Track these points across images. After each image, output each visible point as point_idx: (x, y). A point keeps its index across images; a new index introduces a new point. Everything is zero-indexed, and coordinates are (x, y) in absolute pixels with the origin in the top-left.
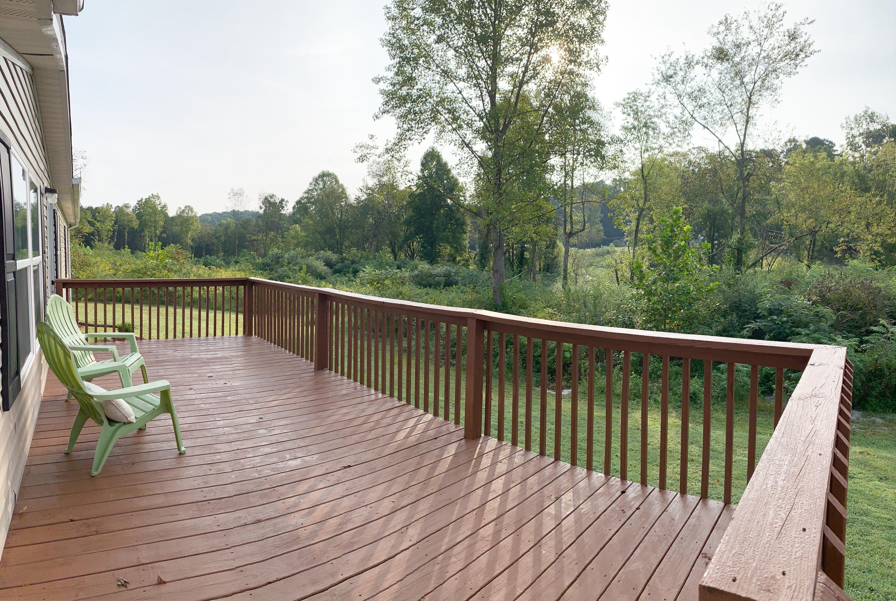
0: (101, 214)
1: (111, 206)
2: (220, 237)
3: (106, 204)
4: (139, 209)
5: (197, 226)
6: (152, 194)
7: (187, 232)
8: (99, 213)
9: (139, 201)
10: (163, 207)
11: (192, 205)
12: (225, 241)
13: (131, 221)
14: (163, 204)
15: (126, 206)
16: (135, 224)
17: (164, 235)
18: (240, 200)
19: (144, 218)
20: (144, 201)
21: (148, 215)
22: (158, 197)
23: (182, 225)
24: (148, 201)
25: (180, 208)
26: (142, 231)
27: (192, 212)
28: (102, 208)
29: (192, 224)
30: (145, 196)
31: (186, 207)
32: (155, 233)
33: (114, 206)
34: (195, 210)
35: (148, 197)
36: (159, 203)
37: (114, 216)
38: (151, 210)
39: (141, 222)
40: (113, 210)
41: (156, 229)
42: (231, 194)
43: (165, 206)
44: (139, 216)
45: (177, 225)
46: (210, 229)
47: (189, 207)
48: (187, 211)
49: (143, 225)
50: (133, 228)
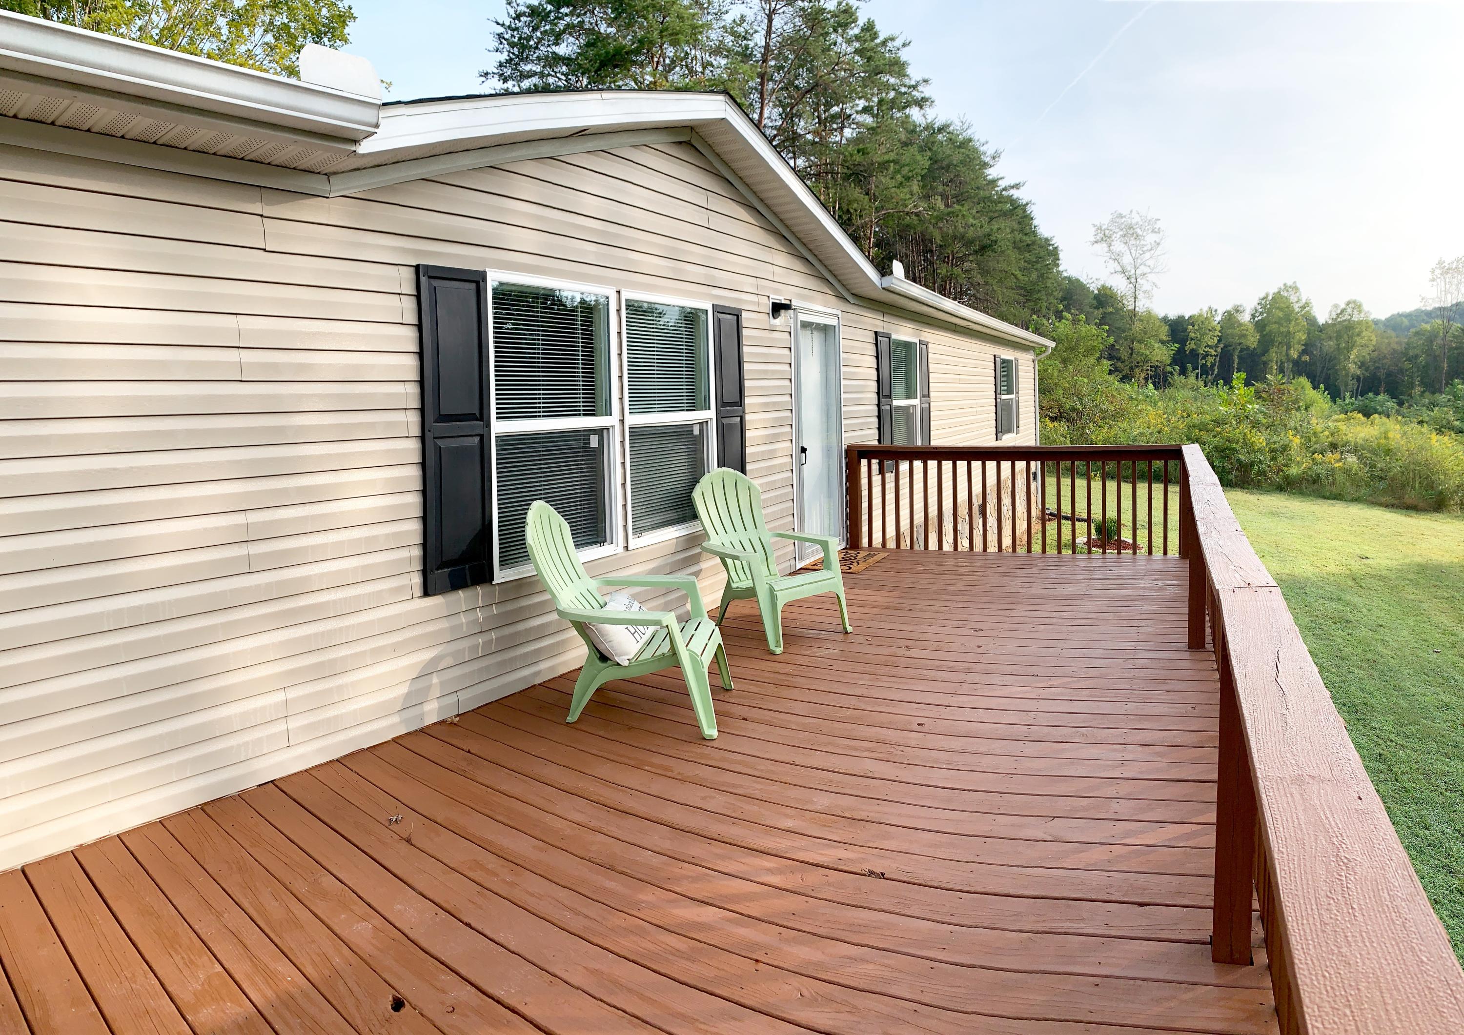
0: (1196, 327)
1: (1216, 311)
2: (1416, 357)
3: (1205, 309)
4: (1261, 313)
5: (1369, 339)
6: (1285, 285)
7: (1349, 350)
8: (1193, 326)
9: (1263, 299)
10: (1303, 307)
11: (1359, 299)
12: (1426, 367)
13: (1244, 336)
14: (1304, 301)
15: (1237, 311)
16: (1253, 341)
17: (1306, 358)
18: (1455, 281)
19: (1268, 329)
20: (1270, 298)
21: (1275, 323)
22: (1296, 289)
23: (1339, 337)
24: (1277, 297)
25: (1336, 306)
26: (1266, 351)
27: (1360, 312)
28: (1200, 315)
29: (1358, 335)
30: (1272, 290)
31: (1348, 304)
32: (1287, 355)
33: (1220, 312)
34: (1365, 307)
35: (1276, 290)
36: (1296, 299)
37: (1219, 328)
38: (1281, 314)
39: (1262, 336)
40: (1218, 318)
41: (1289, 348)
42: (1438, 272)
43: (1307, 304)
44: (1260, 326)
45: (1330, 338)
46: (1397, 343)
47: (1354, 302)
48: (1349, 311)
49: (1266, 342)
50: (1248, 348)
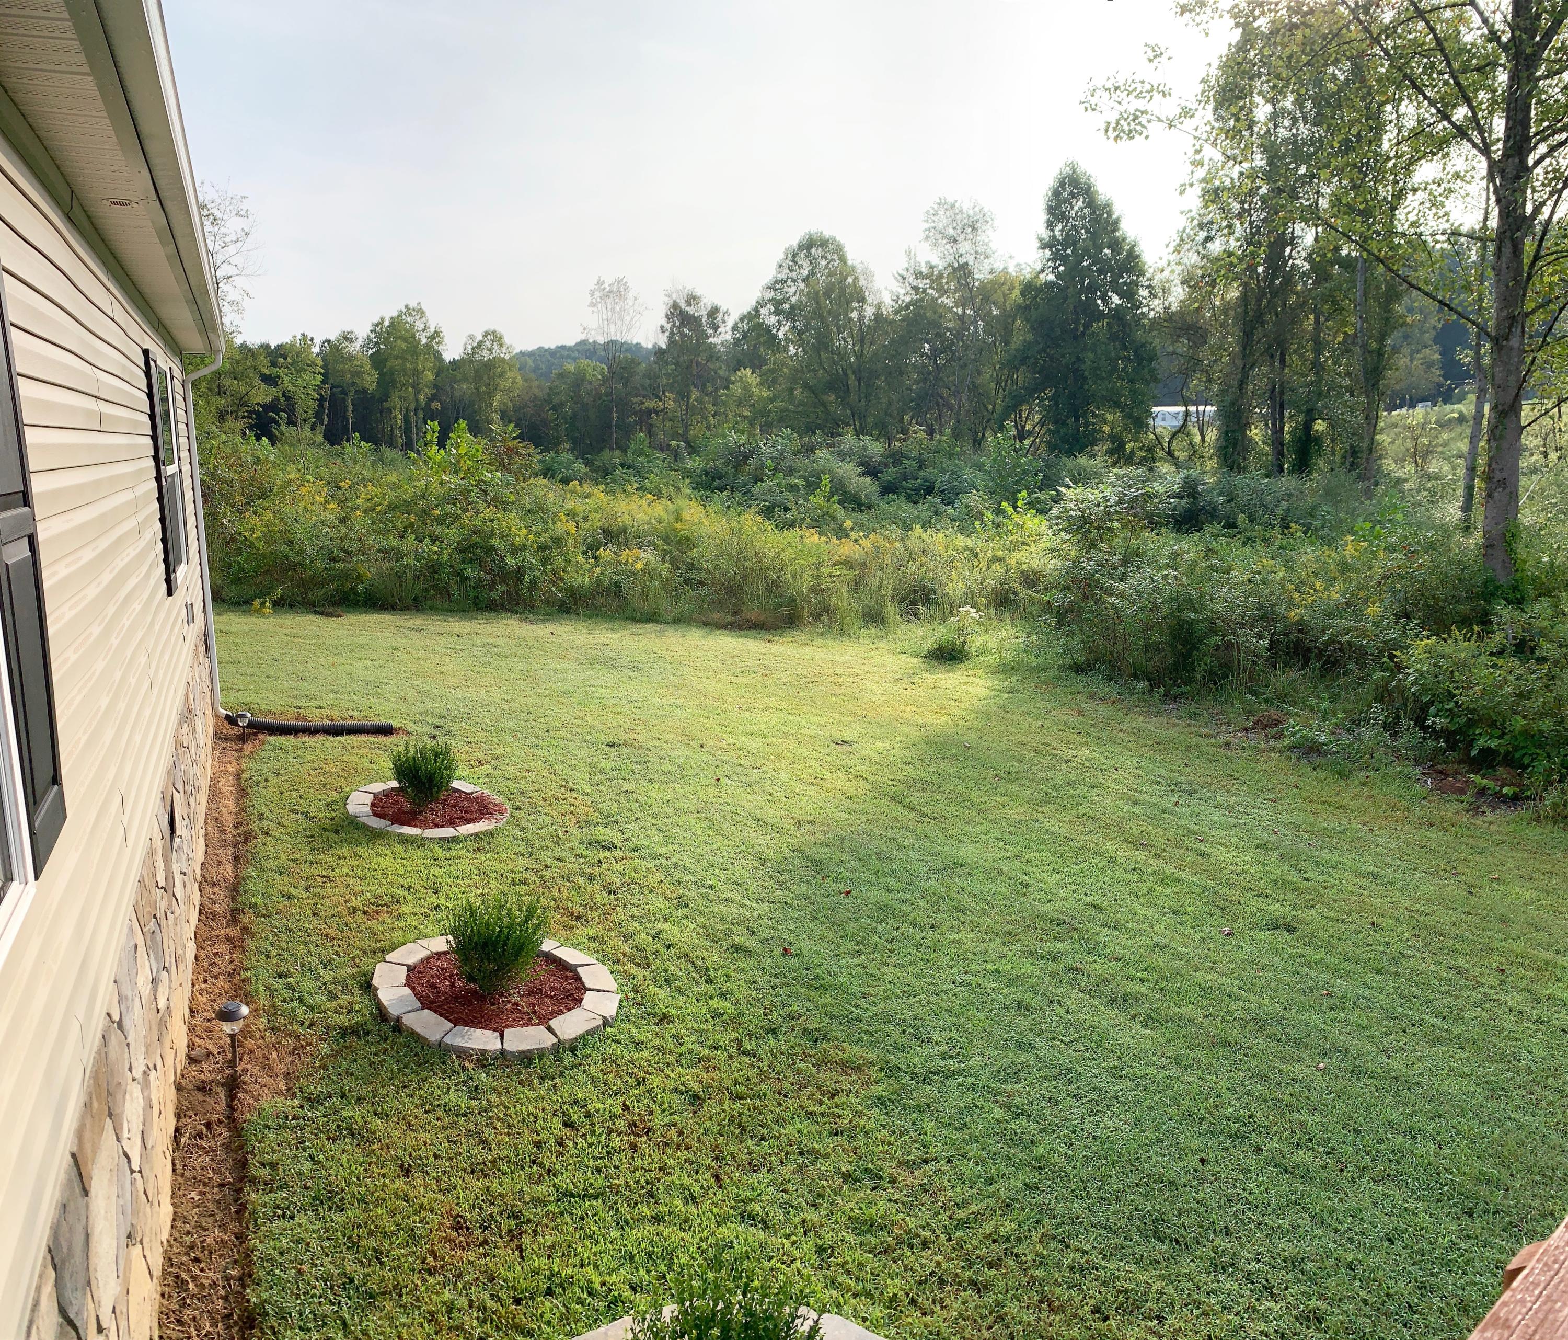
0: (289, 360)
1: (312, 339)
2: (562, 404)
3: (299, 336)
4: (377, 343)
5: (514, 380)
6: (407, 306)
7: (491, 395)
8: (285, 359)
9: (377, 325)
10: (431, 338)
11: (499, 329)
12: (574, 416)
13: (358, 374)
14: (432, 330)
15: (346, 338)
16: (370, 381)
17: (436, 405)
18: (618, 308)
19: (389, 364)
20: (387, 323)
21: (397, 358)
22: (422, 313)
23: (478, 377)
24: (396, 323)
25: (472, 337)
26: (386, 397)
27: (501, 345)
28: (292, 345)
29: (501, 376)
30: (389, 312)
31: (486, 334)
32: (417, 401)
33: (317, 341)
34: (507, 340)
35: (395, 314)
36: (422, 326)
37: (319, 362)
38: (403, 345)
39: (382, 374)
40: (316, 350)
41: (417, 391)
42: (598, 294)
43: (437, 333)
44: (378, 360)
45: (465, 379)
46: (539, 387)
47: (494, 333)
48: (488, 344)
49: (387, 381)
50: (365, 391)
